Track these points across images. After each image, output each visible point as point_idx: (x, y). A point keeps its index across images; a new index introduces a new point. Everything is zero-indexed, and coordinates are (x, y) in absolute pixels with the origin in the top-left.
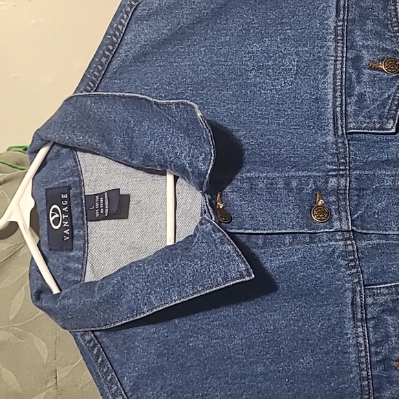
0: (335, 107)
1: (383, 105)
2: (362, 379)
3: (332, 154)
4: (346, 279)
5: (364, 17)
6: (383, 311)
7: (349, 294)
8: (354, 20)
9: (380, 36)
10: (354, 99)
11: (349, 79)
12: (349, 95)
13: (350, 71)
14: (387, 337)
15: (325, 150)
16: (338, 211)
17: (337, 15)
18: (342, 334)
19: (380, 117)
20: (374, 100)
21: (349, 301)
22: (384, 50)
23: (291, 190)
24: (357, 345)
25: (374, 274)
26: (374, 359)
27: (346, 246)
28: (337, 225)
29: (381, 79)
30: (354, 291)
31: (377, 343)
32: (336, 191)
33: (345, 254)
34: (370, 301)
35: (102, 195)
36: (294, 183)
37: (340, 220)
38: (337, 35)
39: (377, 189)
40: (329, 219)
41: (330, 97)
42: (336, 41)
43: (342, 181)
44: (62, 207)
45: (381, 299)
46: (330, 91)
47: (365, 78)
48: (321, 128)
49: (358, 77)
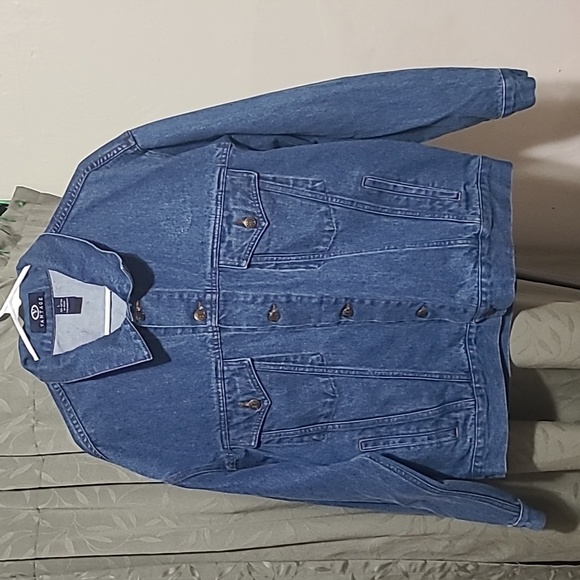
0: (213, 248)
1: (242, 251)
2: (220, 412)
3: (209, 281)
4: (212, 356)
5: (235, 190)
6: (233, 375)
7: (214, 364)
8: (229, 192)
9: (245, 203)
10: (224, 245)
11: (223, 230)
12: (222, 241)
13: (224, 225)
14: (235, 389)
15: (205, 278)
16: (211, 315)
17: (219, 187)
18: (210, 387)
19: (239, 258)
20: (237, 247)
21: (214, 368)
22: (247, 212)
23: (183, 300)
24: (219, 393)
25: (229, 353)
26: (228, 401)
27: (214, 336)
28: (209, 323)
29: (243, 232)
30: (217, 363)
31: (229, 392)
32: (210, 302)
33: (212, 341)
34: (225, 368)
35: (64, 299)
36: (185, 296)
37: (211, 320)
38: (217, 201)
39: (236, 302)
40: (205, 320)
41: (211, 242)
42: (217, 204)
43: (214, 296)
44: (39, 306)
45: (232, 368)
46: (211, 238)
47: (233, 231)
48: (204, 262)
49: (229, 229)
